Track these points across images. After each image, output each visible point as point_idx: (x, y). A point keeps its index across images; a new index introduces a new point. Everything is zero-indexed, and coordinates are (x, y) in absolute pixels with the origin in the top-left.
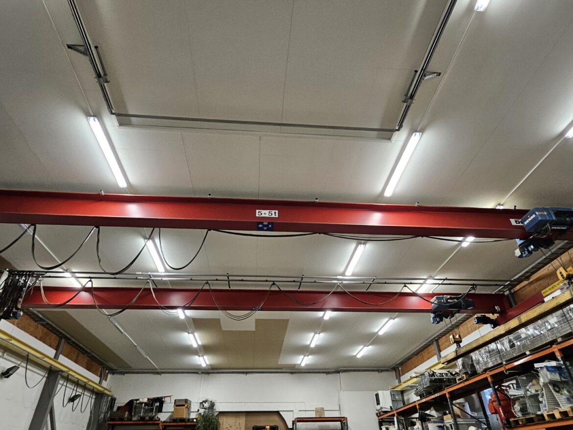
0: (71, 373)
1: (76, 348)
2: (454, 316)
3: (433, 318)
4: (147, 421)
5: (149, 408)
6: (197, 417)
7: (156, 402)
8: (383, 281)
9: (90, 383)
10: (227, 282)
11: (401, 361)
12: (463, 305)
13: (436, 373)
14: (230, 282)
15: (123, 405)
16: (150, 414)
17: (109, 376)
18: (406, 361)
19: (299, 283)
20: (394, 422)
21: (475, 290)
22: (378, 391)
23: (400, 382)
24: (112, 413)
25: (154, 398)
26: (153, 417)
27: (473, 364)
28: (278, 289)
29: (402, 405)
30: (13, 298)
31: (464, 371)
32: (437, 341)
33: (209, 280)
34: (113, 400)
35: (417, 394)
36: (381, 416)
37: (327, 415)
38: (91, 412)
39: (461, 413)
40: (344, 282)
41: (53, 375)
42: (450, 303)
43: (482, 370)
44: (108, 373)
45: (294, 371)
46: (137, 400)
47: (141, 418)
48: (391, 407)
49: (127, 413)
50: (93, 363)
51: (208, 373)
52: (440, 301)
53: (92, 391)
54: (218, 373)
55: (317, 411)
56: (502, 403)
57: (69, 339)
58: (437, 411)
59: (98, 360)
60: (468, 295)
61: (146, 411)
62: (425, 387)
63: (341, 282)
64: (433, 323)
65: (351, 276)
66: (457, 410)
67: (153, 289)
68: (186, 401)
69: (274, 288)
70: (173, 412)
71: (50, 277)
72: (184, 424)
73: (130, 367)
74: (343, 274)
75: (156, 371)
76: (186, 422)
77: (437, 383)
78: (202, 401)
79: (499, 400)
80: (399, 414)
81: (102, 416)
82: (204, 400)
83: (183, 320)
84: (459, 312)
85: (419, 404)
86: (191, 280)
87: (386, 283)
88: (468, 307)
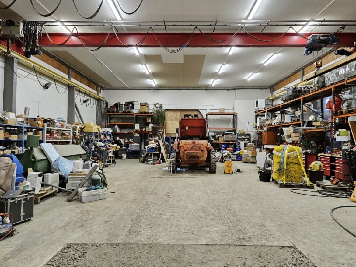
0: (80, 87)
1: (79, 75)
2: (321, 49)
3: (305, 51)
4: (127, 113)
5: (127, 107)
6: (153, 111)
7: (130, 104)
8: (275, 24)
9: (92, 93)
10: (164, 27)
11: (275, 83)
12: (331, 41)
13: (297, 87)
14: (166, 27)
15: (113, 105)
16: (128, 110)
17: (102, 91)
18: (279, 83)
19: (214, 27)
20: (265, 115)
21: (343, 29)
22: (258, 99)
23: (272, 94)
24: (108, 109)
25: (128, 102)
26: (130, 111)
27: (324, 81)
28: (200, 32)
29: (271, 107)
30: (32, 40)
31: (317, 85)
32: (303, 69)
33: (152, 26)
34: (107, 103)
35: (282, 100)
36: (257, 112)
37: (226, 111)
38: (97, 108)
39: (307, 109)
40: (246, 25)
41: (71, 88)
42: (321, 39)
43: (329, 84)
44: (101, 89)
45: (208, 88)
46: (119, 103)
47: (123, 111)
48: (264, 108)
49: (115, 109)
50: (91, 83)
51: (157, 89)
52: (314, 38)
53: (94, 98)
54: (163, 89)
55: (220, 110)
56: (336, 103)
57: (73, 69)
58: (292, 109)
59: (93, 82)
60: (337, 34)
61: (125, 108)
62: (288, 95)
63: (244, 25)
64: (305, 55)
65: (251, 20)
66: (305, 108)
67: (117, 33)
68: (146, 103)
69: (197, 31)
70: (140, 109)
71: (49, 26)
72: (146, 114)
73: (112, 86)
74: (246, 19)
75: (127, 88)
76: (148, 114)
77: (297, 93)
78: (155, 104)
79: (335, 101)
80: (268, 111)
81: (103, 111)
82: (156, 103)
83: (139, 56)
84: (325, 46)
85: (282, 106)
86: (140, 26)
87: (277, 25)
88: (334, 43)
